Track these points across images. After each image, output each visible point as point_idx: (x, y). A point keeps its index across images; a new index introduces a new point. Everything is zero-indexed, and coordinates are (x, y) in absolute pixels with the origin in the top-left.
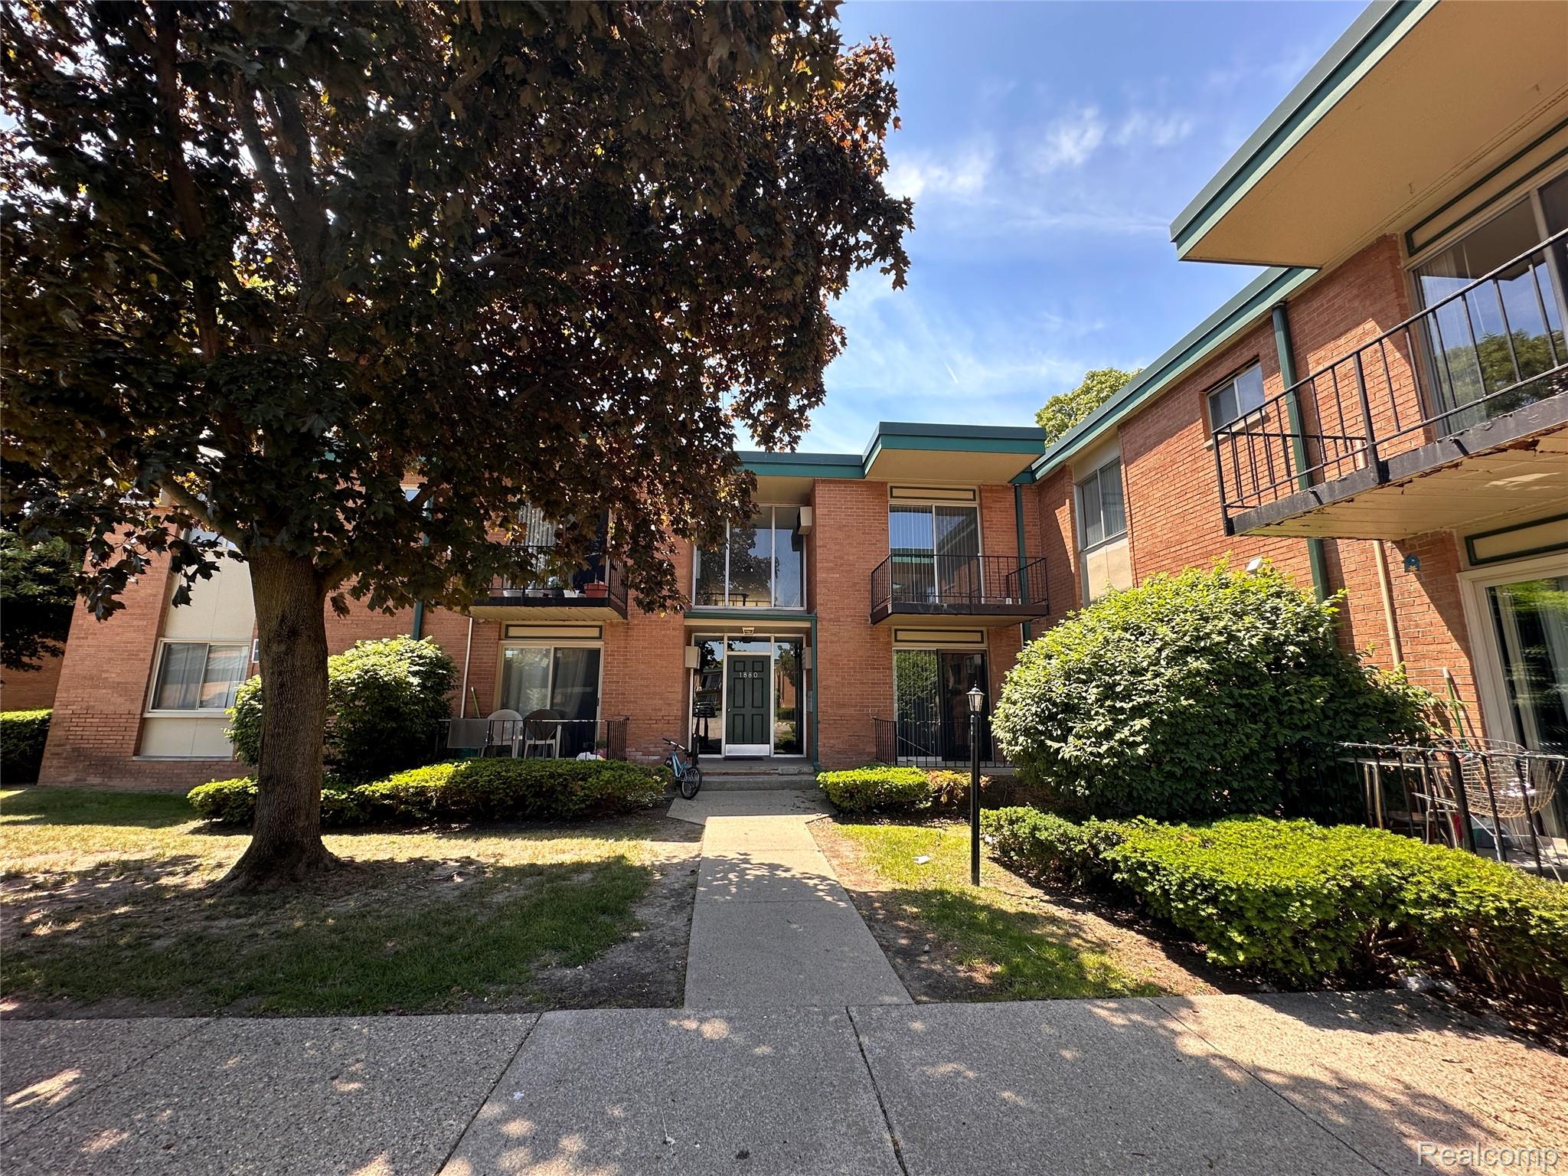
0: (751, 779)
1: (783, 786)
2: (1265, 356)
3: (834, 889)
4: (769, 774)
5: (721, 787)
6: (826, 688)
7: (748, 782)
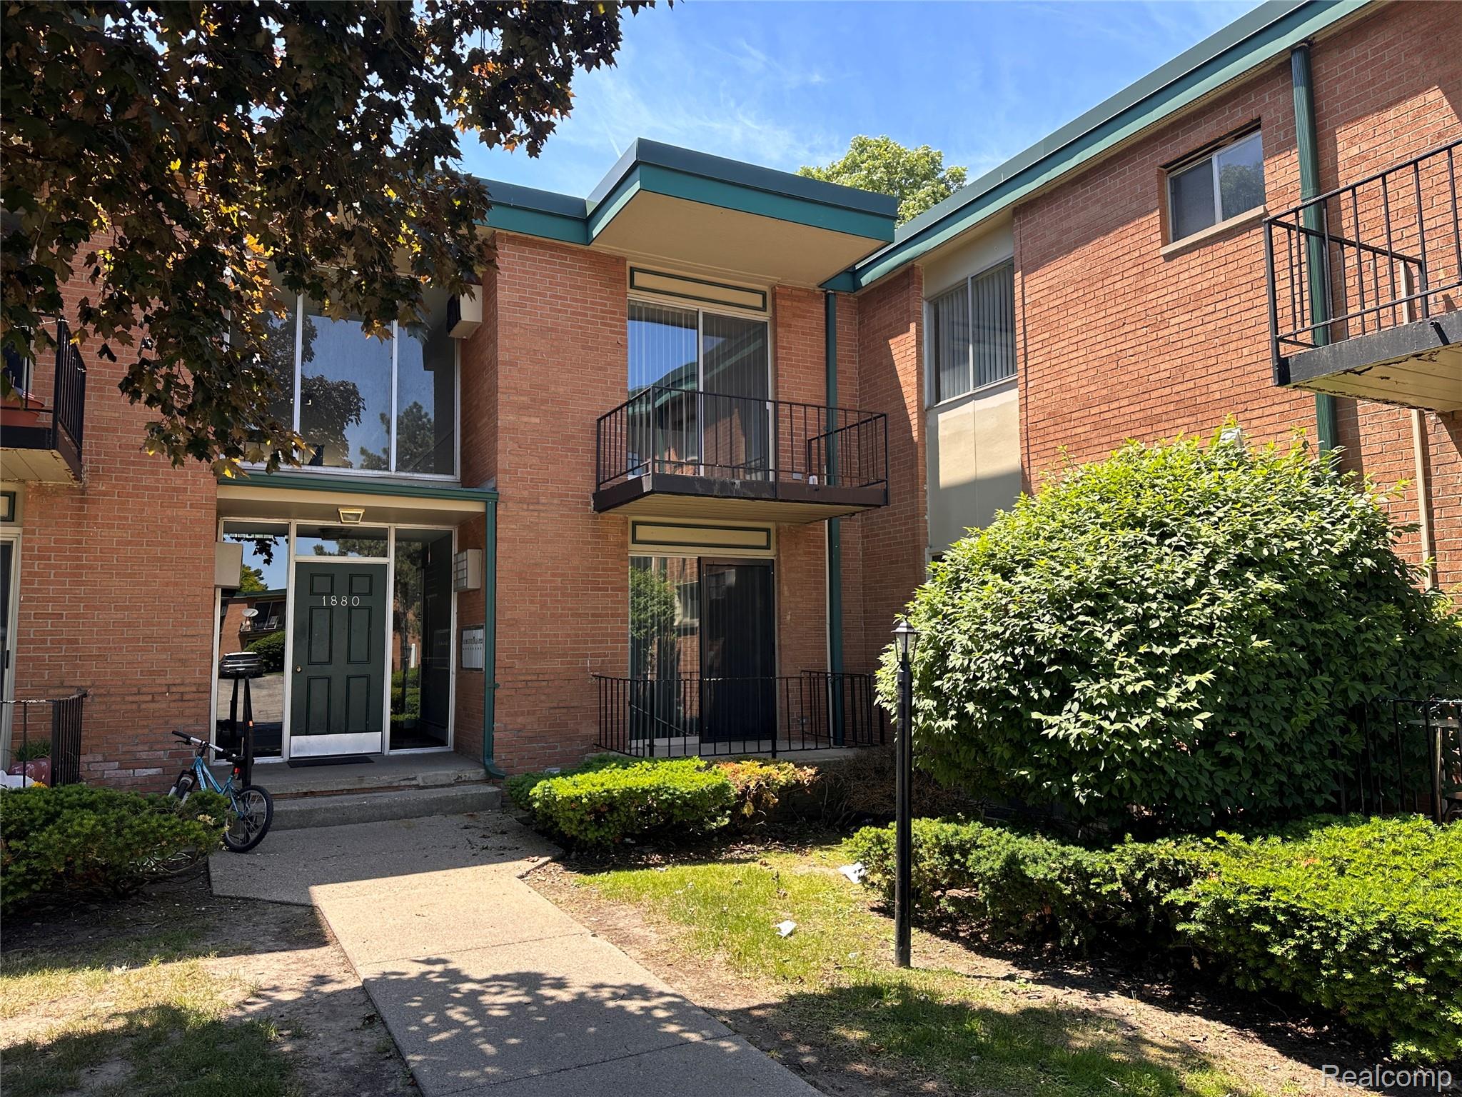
0: (365, 800)
1: (429, 809)
2: (1271, 122)
3: (682, 1011)
4: (397, 788)
5: (304, 821)
6: (514, 623)
7: (360, 808)
